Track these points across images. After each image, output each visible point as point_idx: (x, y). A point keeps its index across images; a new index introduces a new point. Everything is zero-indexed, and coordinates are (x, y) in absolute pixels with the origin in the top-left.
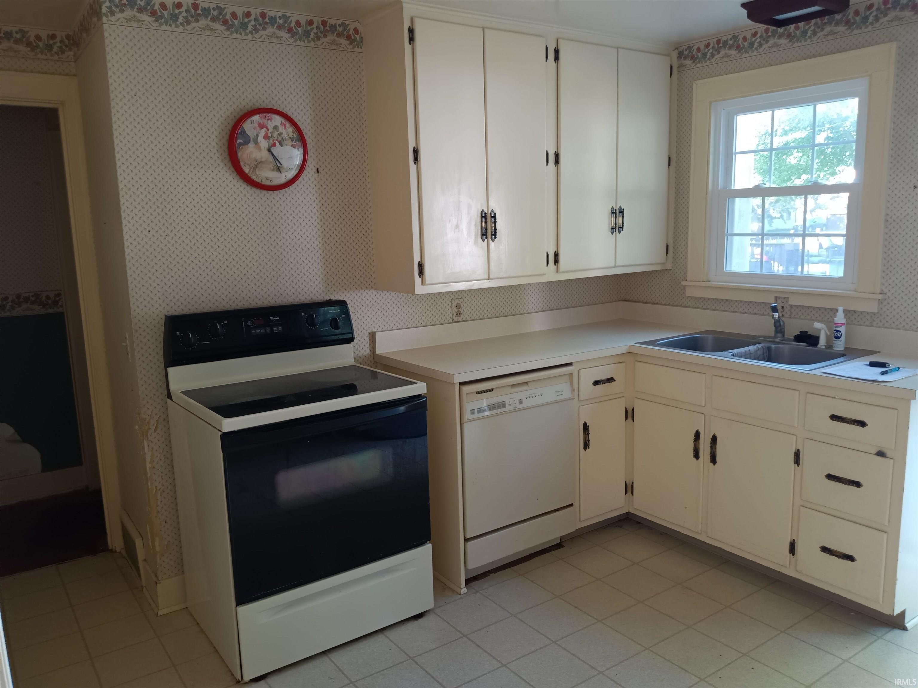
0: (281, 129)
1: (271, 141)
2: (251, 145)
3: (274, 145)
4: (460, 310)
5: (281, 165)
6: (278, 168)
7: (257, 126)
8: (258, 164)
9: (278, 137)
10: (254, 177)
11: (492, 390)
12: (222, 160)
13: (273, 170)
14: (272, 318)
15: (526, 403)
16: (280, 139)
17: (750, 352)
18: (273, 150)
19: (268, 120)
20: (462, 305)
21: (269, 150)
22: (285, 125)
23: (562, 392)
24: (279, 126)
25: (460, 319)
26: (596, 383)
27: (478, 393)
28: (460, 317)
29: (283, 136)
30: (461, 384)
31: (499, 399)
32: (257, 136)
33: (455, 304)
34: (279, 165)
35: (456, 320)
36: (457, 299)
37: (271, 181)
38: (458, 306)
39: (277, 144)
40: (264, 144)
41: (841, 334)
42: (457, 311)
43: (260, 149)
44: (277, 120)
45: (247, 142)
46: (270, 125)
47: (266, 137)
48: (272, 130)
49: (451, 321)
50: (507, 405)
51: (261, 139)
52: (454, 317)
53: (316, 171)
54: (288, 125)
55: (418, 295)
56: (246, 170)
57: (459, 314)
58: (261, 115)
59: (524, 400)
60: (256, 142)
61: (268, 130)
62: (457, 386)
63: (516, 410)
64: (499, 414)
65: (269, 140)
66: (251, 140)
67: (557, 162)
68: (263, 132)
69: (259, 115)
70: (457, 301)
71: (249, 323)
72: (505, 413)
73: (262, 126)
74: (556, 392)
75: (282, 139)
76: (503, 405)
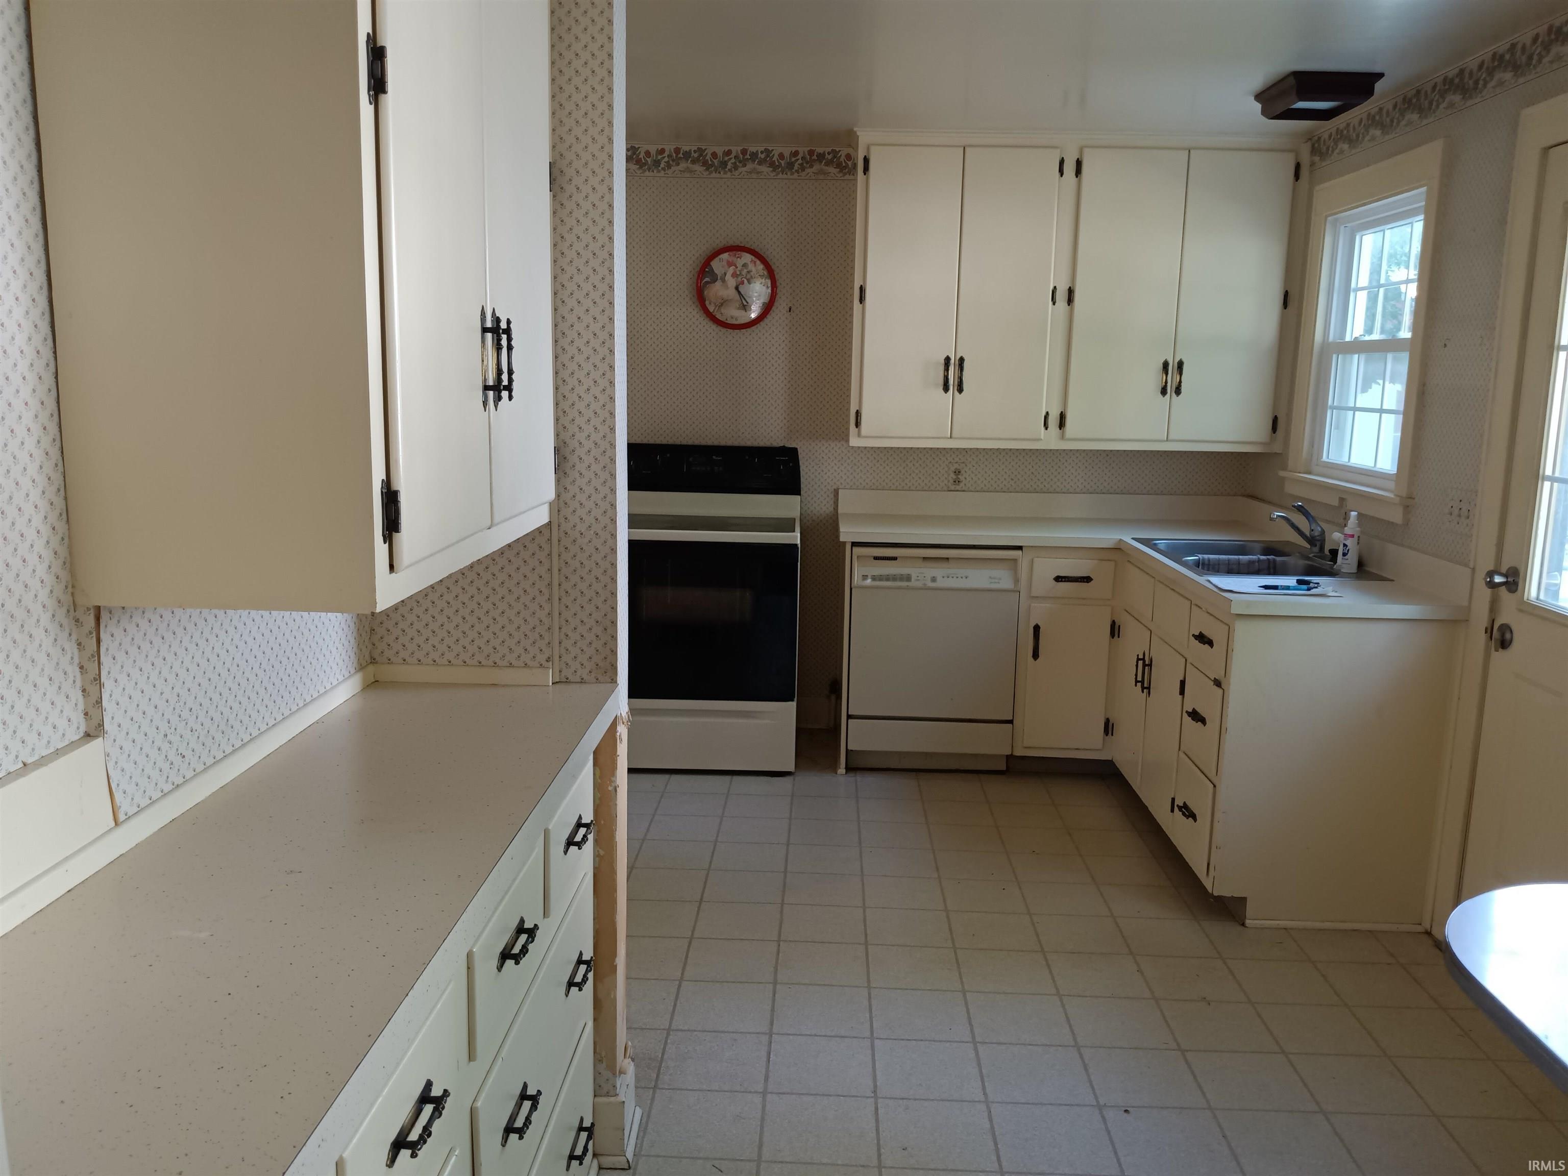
0: (751, 267)
1: (739, 279)
2: (718, 284)
3: (742, 283)
4: (959, 476)
5: (747, 303)
6: (744, 306)
7: (726, 264)
8: (724, 303)
9: (746, 275)
10: (719, 316)
11: (895, 559)
12: (691, 299)
13: (739, 309)
14: (714, 457)
15: (941, 583)
16: (748, 276)
17: (1239, 562)
18: (741, 289)
19: (738, 257)
20: (963, 472)
21: (737, 288)
22: (755, 263)
23: (1000, 579)
24: (749, 263)
25: (958, 488)
26: (1058, 579)
27: (876, 558)
28: (958, 485)
29: (752, 273)
30: (854, 544)
31: (905, 571)
32: (725, 274)
33: (953, 469)
34: (745, 303)
35: (953, 488)
36: (957, 463)
37: (736, 319)
38: (957, 472)
39: (746, 281)
40: (731, 282)
41: (1348, 550)
42: (954, 477)
43: (727, 287)
44: (747, 258)
45: (714, 280)
46: (740, 263)
47: (734, 275)
48: (741, 267)
49: (945, 488)
50: (913, 580)
51: (728, 277)
52: (950, 484)
53: (788, 310)
54: (758, 262)
55: (853, 447)
56: (711, 308)
57: (957, 482)
58: (731, 253)
59: (939, 579)
60: (723, 280)
61: (737, 267)
62: (848, 547)
63: (925, 588)
64: (899, 588)
65: (737, 278)
66: (719, 278)
67: (1070, 300)
68: (732, 269)
69: (728, 253)
70: (956, 466)
71: (691, 459)
72: (908, 588)
73: (730, 264)
74: (990, 577)
75: (752, 277)
76: (908, 578)
